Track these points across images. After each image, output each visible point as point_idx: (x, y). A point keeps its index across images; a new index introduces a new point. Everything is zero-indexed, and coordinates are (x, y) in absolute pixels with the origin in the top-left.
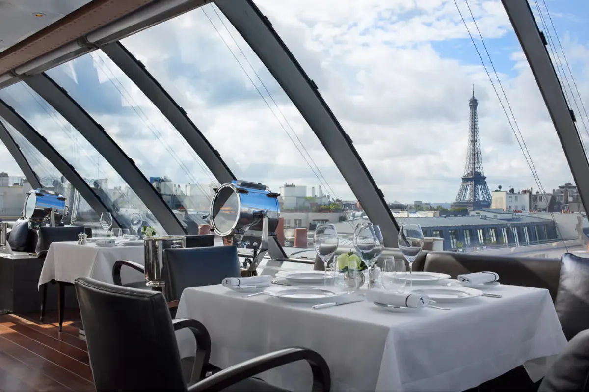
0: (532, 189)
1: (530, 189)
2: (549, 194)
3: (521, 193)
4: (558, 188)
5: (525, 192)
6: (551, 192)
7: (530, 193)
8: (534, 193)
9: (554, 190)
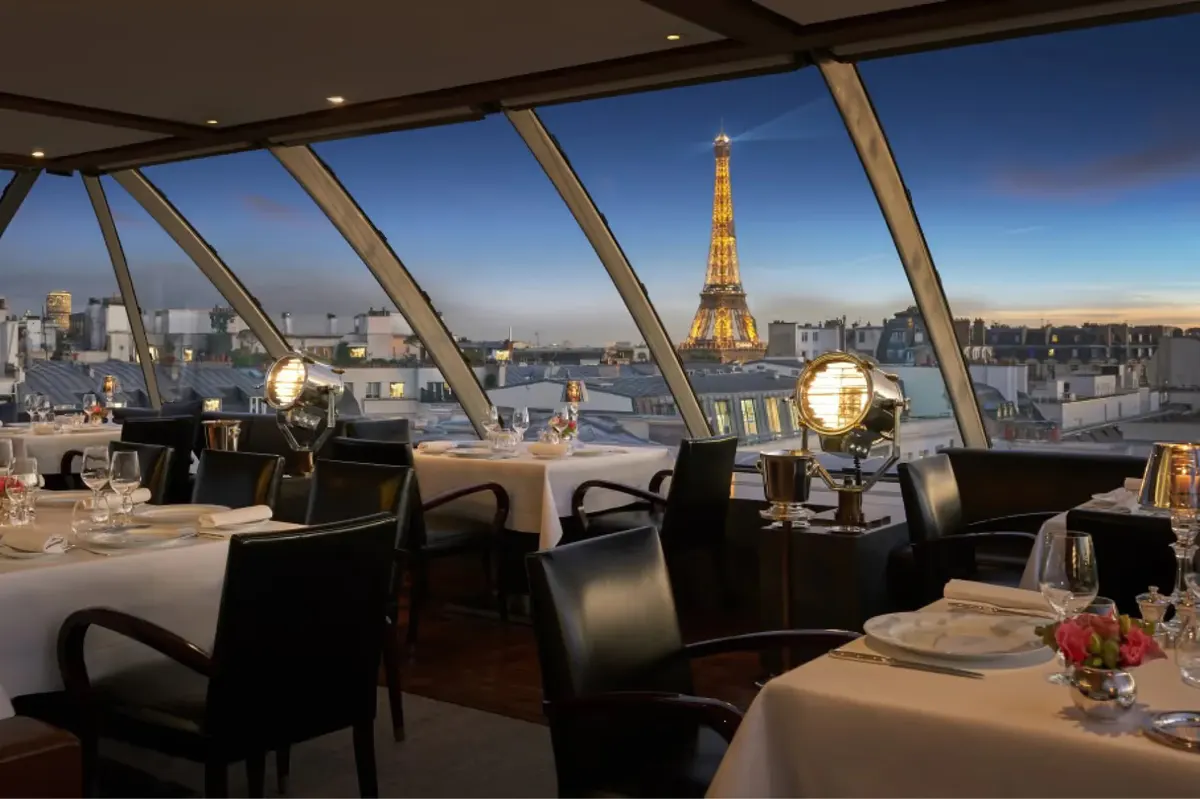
0: (844, 318)
1: (840, 318)
2: (878, 328)
3: (823, 326)
4: (894, 317)
5: (830, 325)
6: (881, 325)
7: (842, 327)
8: (849, 326)
9: (885, 321)
